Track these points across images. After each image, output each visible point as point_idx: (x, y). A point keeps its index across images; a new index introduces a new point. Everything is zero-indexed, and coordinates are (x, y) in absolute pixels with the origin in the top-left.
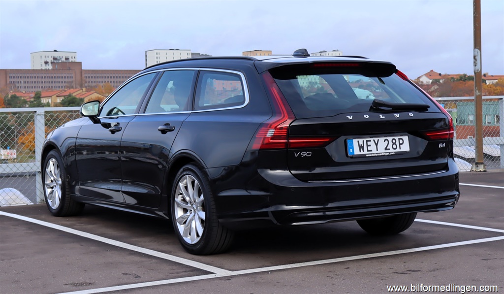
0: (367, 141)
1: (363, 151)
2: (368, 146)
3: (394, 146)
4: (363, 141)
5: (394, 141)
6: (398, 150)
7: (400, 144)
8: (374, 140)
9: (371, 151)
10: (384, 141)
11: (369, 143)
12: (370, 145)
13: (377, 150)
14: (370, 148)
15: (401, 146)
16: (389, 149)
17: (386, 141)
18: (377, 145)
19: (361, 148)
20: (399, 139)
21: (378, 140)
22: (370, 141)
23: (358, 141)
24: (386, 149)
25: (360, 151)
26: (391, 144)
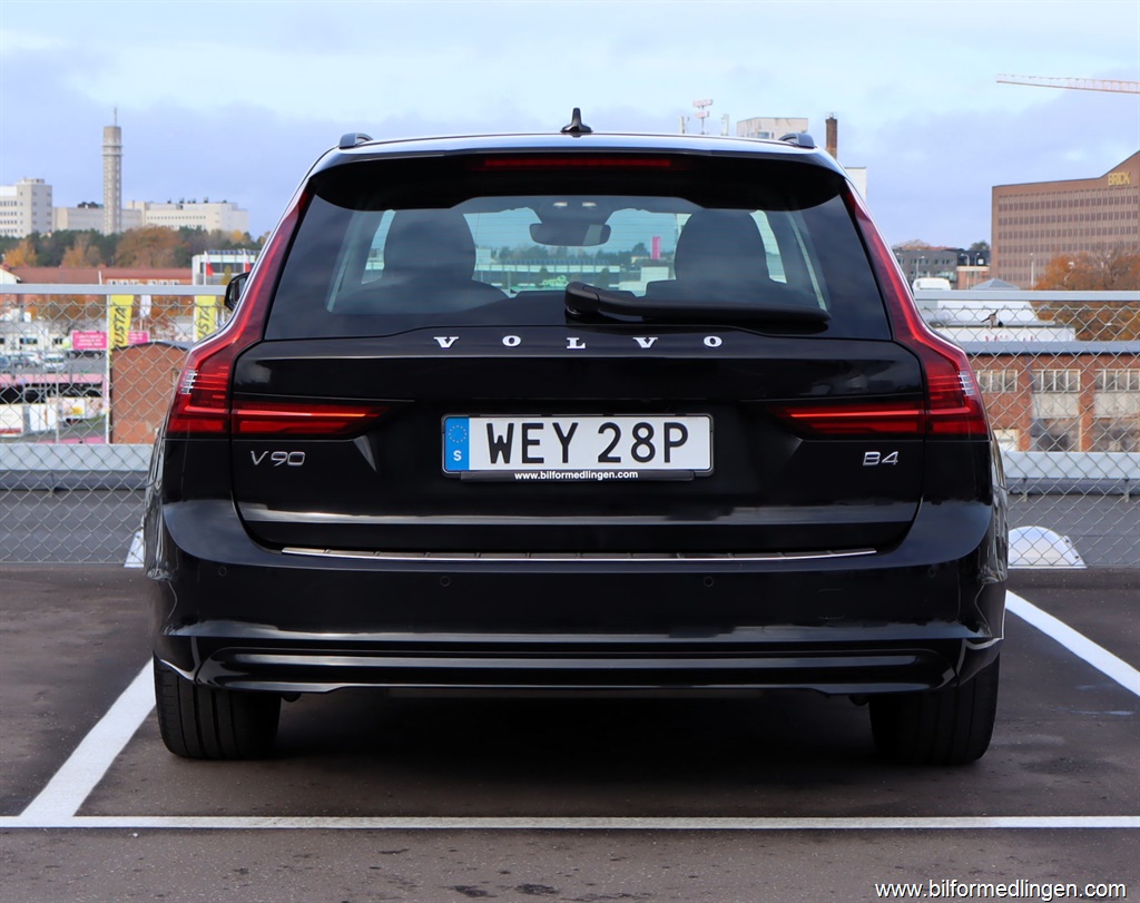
0: (526, 427)
1: (507, 460)
2: (526, 443)
3: (643, 451)
4: (511, 427)
5: (643, 433)
6: (657, 463)
7: (668, 444)
8: (556, 426)
9: (540, 460)
10: (601, 430)
11: (532, 434)
12: (536, 442)
13: (565, 460)
14: (533, 452)
15: (672, 449)
16: (617, 460)
17: (610, 433)
18: (565, 441)
19: (499, 448)
20: (668, 427)
21: (574, 426)
22: (540, 426)
23: (490, 427)
24: (603, 458)
25: (494, 460)
26: (627, 440)
